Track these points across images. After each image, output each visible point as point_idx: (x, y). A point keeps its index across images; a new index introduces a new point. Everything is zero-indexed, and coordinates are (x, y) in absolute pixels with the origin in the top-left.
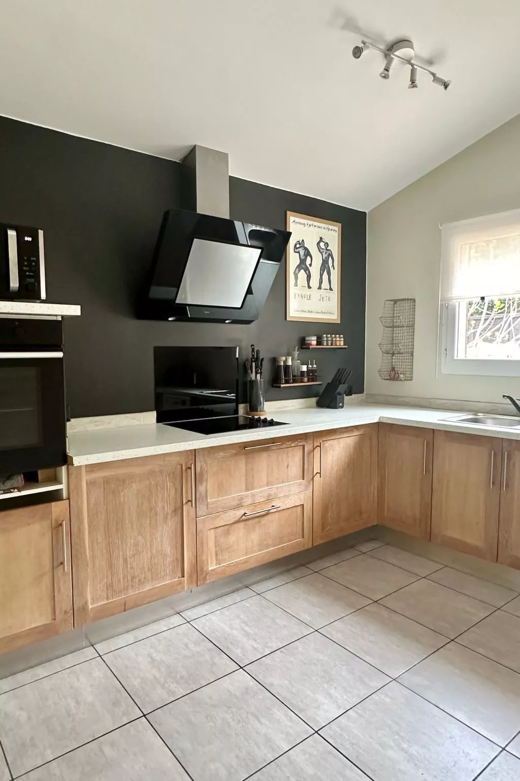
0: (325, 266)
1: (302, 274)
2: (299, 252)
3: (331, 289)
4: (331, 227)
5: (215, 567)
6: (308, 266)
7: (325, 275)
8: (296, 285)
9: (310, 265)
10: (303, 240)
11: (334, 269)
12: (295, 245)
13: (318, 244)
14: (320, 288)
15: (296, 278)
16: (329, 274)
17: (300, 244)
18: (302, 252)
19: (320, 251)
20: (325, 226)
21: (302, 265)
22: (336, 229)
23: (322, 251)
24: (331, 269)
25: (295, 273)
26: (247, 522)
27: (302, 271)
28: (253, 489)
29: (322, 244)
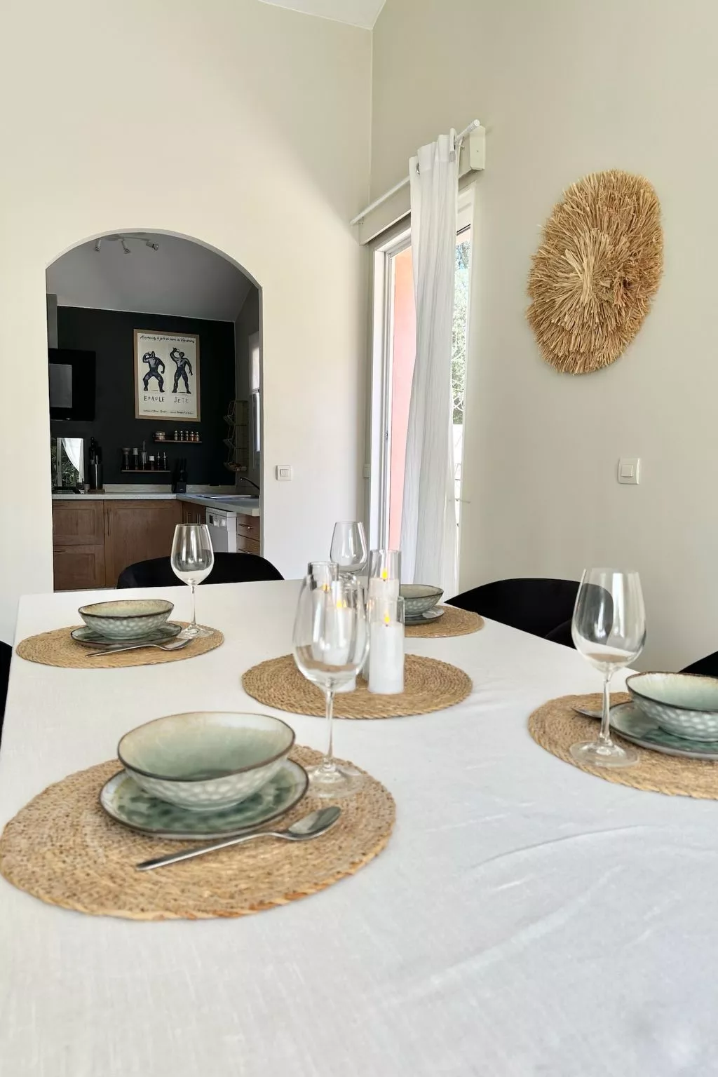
0: (180, 372)
1: (153, 381)
2: (149, 362)
3: (188, 392)
4: (186, 339)
6: (160, 373)
7: (181, 381)
8: (146, 389)
9: (163, 372)
10: (153, 352)
11: (192, 374)
12: (145, 356)
13: (172, 354)
14: (175, 391)
15: (146, 383)
16: (186, 379)
17: (149, 355)
18: (152, 362)
19: (174, 360)
20: (180, 338)
21: (153, 372)
22: (194, 339)
23: (176, 359)
24: (189, 375)
25: (144, 379)
27: (153, 378)
29: (176, 355)
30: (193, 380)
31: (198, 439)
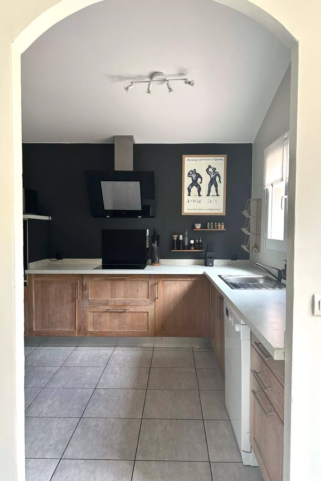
0: (213, 182)
2: (192, 177)
3: (218, 195)
4: (218, 158)
5: (92, 330)
6: (199, 184)
7: (213, 188)
8: (189, 195)
9: (201, 183)
10: (195, 169)
11: (220, 183)
12: (189, 173)
13: (207, 170)
14: (208, 195)
15: (189, 190)
16: (216, 186)
17: (192, 172)
18: (194, 176)
19: (208, 174)
20: (213, 158)
21: (194, 183)
22: (223, 158)
23: (210, 173)
24: (218, 183)
25: (188, 188)
26: (112, 313)
27: (194, 187)
28: (115, 298)
29: (210, 170)
30: (221, 187)
31: (223, 228)
